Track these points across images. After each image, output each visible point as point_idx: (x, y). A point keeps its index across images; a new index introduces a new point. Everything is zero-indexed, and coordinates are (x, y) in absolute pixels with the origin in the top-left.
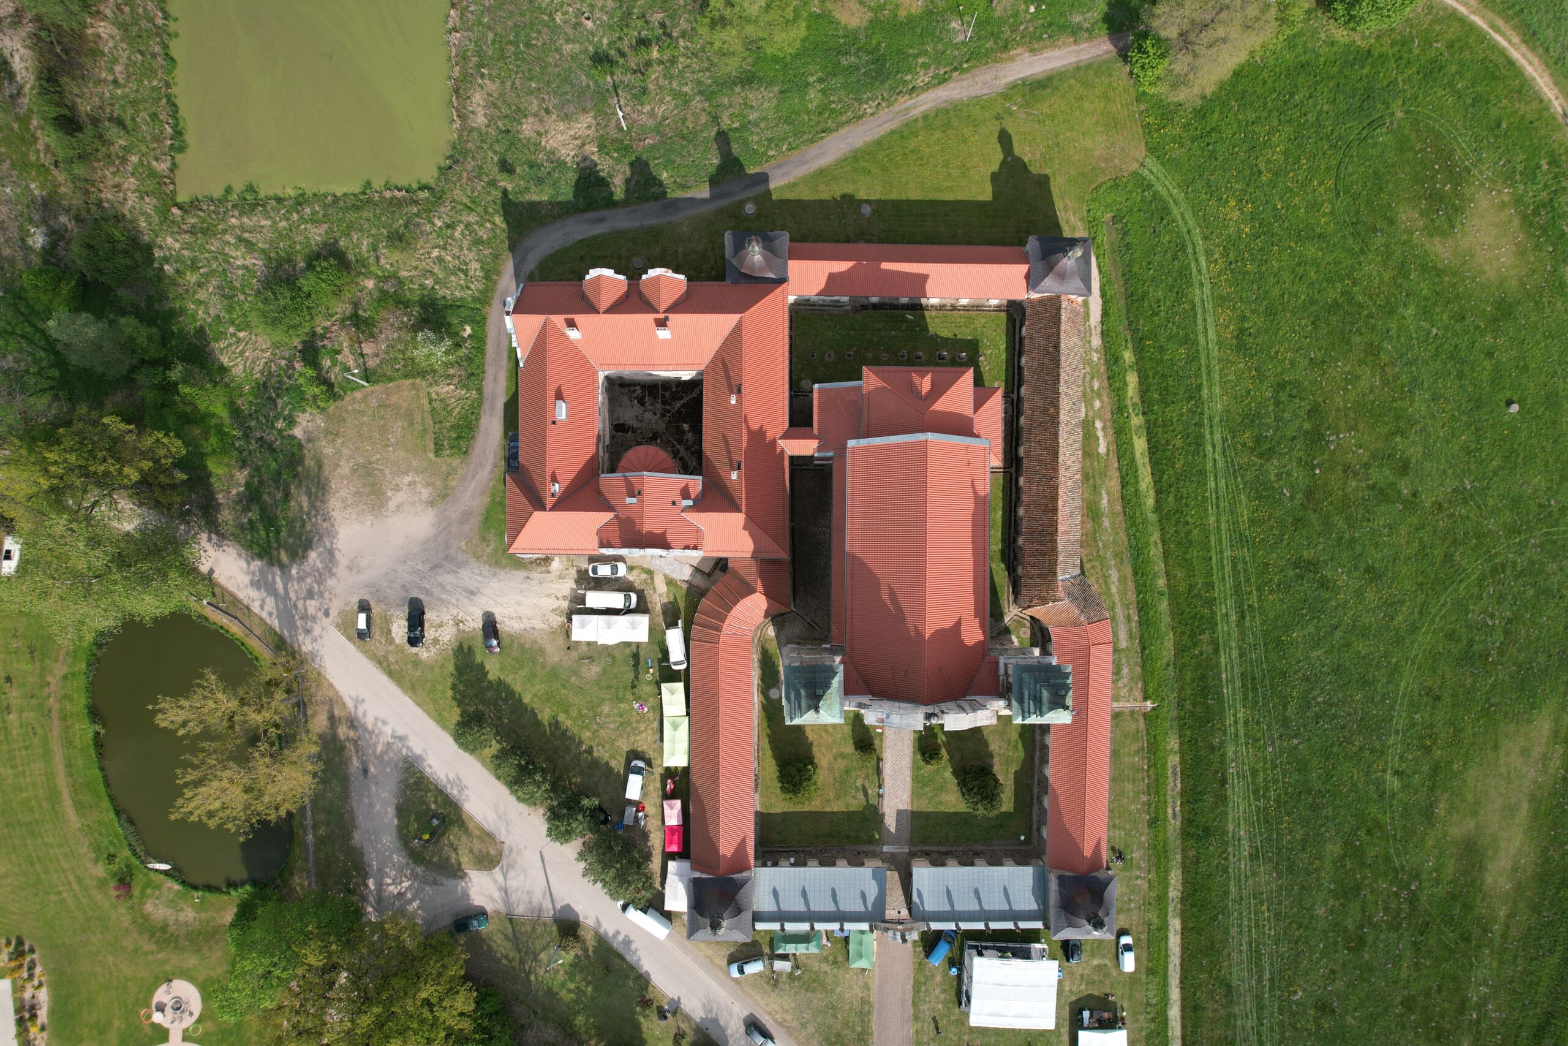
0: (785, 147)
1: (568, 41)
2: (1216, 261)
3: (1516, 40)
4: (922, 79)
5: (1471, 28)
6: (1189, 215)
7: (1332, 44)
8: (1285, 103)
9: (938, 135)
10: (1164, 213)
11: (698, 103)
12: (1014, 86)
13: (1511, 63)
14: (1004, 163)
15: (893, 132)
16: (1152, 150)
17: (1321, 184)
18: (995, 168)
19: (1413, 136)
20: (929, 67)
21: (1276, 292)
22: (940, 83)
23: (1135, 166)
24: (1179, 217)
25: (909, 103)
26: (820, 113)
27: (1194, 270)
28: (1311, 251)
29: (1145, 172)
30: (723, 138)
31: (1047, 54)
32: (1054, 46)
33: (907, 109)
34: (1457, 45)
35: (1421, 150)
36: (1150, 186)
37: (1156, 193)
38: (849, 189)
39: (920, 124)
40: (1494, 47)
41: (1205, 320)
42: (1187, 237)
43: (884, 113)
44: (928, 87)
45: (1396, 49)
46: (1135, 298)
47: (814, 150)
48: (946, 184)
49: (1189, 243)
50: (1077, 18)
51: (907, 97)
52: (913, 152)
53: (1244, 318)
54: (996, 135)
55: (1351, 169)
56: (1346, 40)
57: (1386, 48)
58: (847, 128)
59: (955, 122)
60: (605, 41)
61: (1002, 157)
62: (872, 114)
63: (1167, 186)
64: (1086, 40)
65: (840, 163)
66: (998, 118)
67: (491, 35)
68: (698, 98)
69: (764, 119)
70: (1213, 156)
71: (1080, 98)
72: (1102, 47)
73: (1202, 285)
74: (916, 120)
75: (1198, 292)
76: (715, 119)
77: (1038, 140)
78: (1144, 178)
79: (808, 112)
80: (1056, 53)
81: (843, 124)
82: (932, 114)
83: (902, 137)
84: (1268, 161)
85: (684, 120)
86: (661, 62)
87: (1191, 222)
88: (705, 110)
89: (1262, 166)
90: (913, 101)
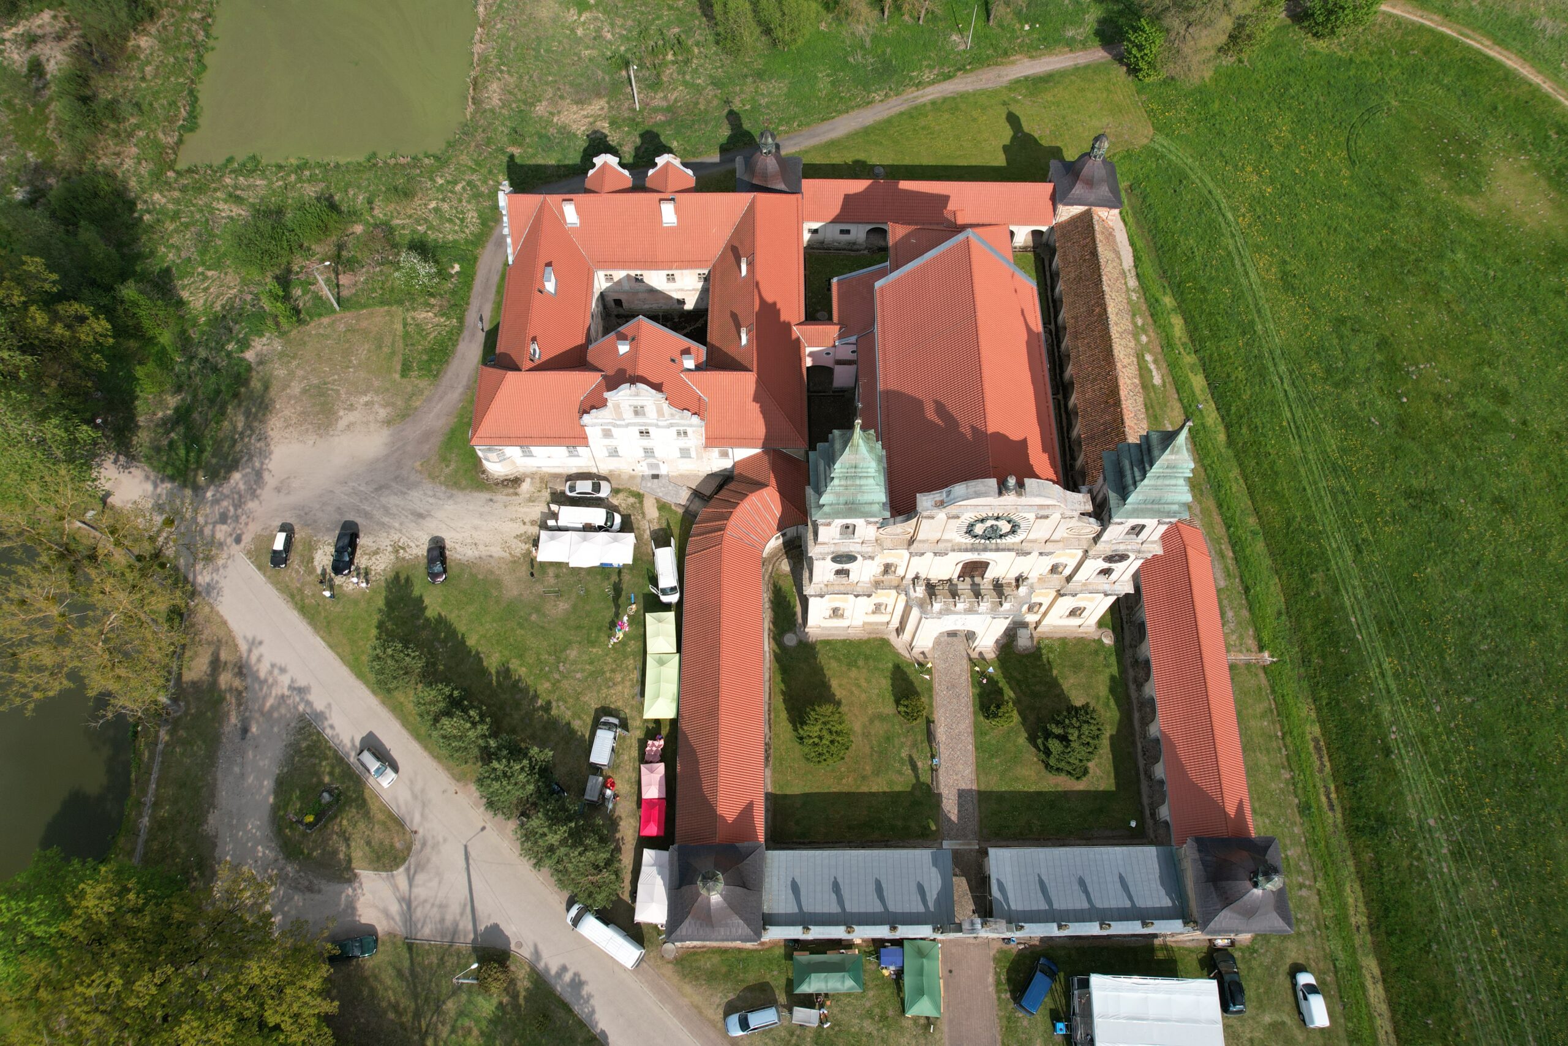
0: (795, 124)
1: (587, 48)
2: (1244, 216)
3: (1488, 43)
4: (928, 76)
5: (1443, 37)
6: (1207, 179)
7: (1315, 53)
8: (1282, 95)
9: (946, 116)
10: (1182, 178)
11: (710, 92)
12: (1017, 81)
13: (1488, 58)
14: (1014, 138)
15: (902, 114)
16: (1158, 129)
17: (1334, 154)
18: (1007, 141)
19: (1414, 118)
20: (934, 67)
21: (1312, 241)
22: (945, 80)
23: (1145, 141)
24: (1197, 181)
25: (916, 94)
26: (830, 100)
27: (1223, 224)
28: (1340, 208)
29: (1157, 146)
30: (733, 118)
31: (1044, 60)
32: (1051, 54)
33: (916, 98)
34: (1433, 51)
35: (1426, 129)
36: (1163, 157)
37: (1170, 162)
38: (861, 156)
39: (929, 107)
40: (1469, 48)
41: (1243, 265)
42: (1209, 197)
43: (893, 101)
44: (933, 83)
45: (1376, 57)
46: (1166, 249)
47: (826, 126)
48: (958, 153)
49: (1213, 202)
50: (1070, 33)
51: (914, 88)
52: (923, 128)
53: (1285, 262)
54: (1004, 116)
55: (1360, 143)
56: (1327, 51)
57: (1366, 57)
58: (856, 111)
59: (963, 106)
60: (623, 48)
61: (1012, 133)
62: (881, 101)
63: (1180, 156)
64: (1081, 50)
65: (851, 136)
66: (1004, 103)
67: (513, 44)
68: (710, 88)
69: (775, 103)
70: (1220, 133)
71: (1083, 90)
72: (1098, 55)
73: (1233, 236)
74: (924, 105)
75: (1231, 241)
76: (727, 102)
77: (1047, 121)
78: (1156, 151)
79: (819, 99)
80: (1054, 59)
81: (853, 108)
82: (939, 101)
83: (912, 117)
84: (1277, 138)
85: (697, 103)
86: (674, 62)
87: (1211, 185)
88: (716, 96)
89: (1272, 141)
90: (920, 92)
